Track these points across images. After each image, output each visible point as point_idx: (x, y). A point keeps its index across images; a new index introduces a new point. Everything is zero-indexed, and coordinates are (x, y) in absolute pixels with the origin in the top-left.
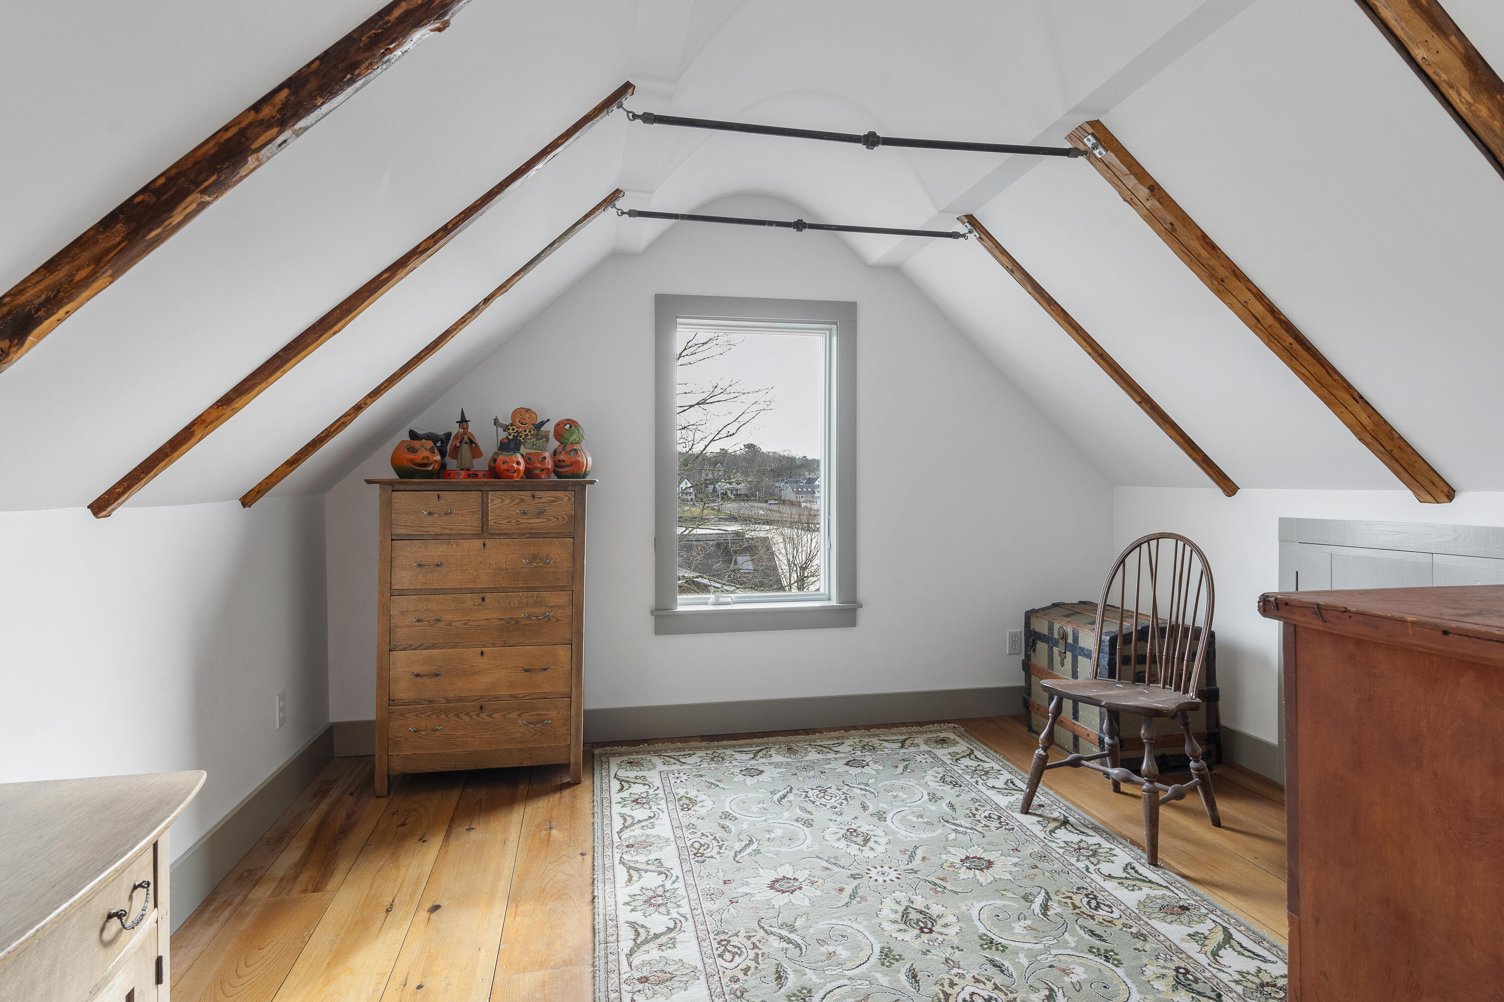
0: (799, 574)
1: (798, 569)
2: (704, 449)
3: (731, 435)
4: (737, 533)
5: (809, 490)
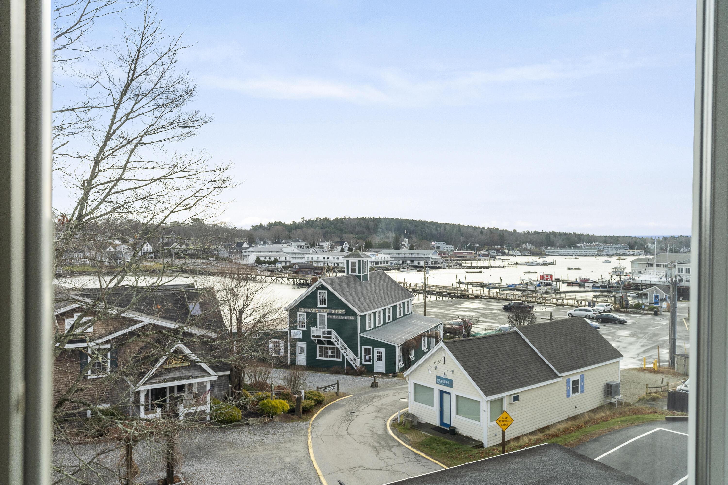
0: (238, 316)
1: (238, 312)
2: (164, 220)
3: (189, 208)
4: (188, 286)
5: (239, 250)
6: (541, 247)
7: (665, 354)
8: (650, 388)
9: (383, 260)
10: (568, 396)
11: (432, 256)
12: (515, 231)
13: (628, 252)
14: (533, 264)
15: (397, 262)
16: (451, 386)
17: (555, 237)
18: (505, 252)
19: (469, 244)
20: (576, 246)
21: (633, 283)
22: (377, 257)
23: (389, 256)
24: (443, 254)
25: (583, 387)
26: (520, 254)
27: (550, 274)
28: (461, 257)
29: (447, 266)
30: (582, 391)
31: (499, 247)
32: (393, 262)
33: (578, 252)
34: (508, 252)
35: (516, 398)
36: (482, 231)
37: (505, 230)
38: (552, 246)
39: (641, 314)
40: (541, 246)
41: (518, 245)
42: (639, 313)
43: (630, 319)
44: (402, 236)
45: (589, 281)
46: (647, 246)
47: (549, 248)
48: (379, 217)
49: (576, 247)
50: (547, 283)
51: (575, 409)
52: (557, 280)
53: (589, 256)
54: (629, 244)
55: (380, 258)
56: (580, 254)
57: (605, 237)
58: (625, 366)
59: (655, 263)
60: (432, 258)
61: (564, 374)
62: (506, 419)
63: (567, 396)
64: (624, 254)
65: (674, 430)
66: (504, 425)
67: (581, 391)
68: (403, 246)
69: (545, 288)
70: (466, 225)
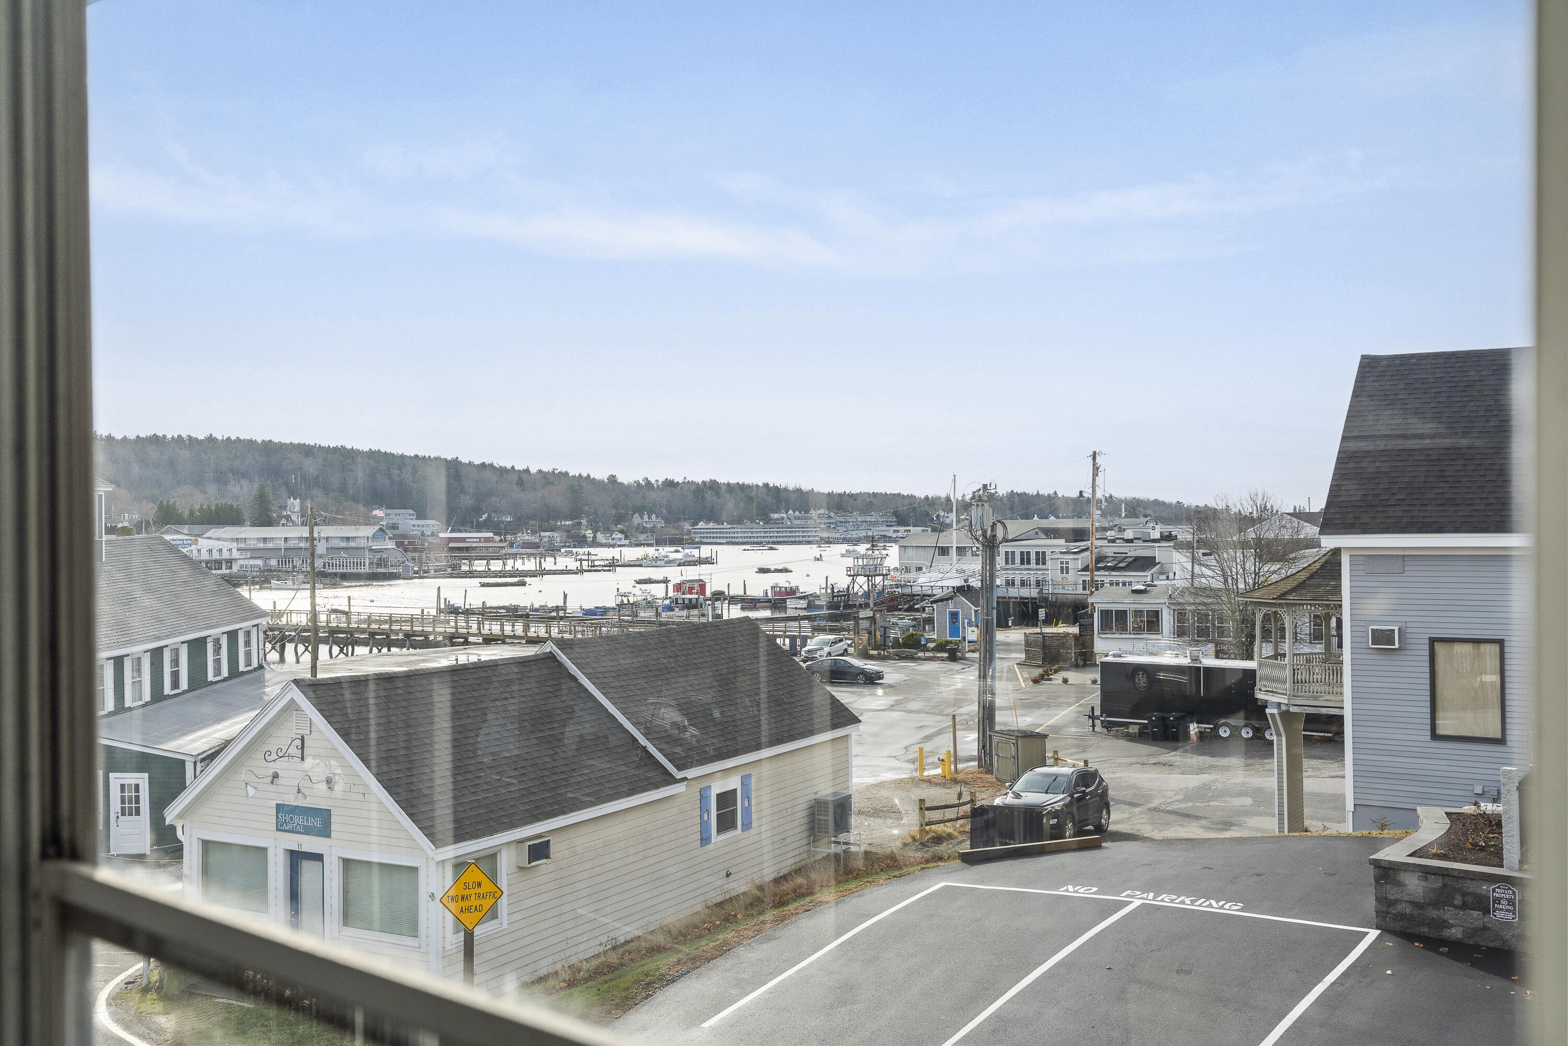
6: (681, 523)
7: (969, 742)
8: (928, 809)
9: (216, 556)
10: (705, 840)
11: (371, 543)
12: (612, 479)
13: (895, 531)
14: (659, 563)
15: (259, 562)
16: (325, 831)
17: (718, 495)
18: (585, 536)
19: (485, 516)
20: (771, 520)
21: (903, 595)
22: (193, 547)
23: (234, 545)
24: (406, 542)
25: (747, 811)
26: (627, 542)
27: (701, 580)
28: (459, 549)
29: (416, 572)
30: (747, 826)
31: (567, 523)
32: (246, 562)
33: (774, 533)
34: (595, 537)
35: (539, 851)
36: (522, 478)
37: (585, 475)
38: (709, 519)
39: (919, 659)
40: (679, 520)
41: (619, 519)
42: (912, 658)
43: (892, 672)
44: (284, 492)
45: (798, 595)
46: (938, 516)
47: (701, 525)
48: (207, 434)
49: (768, 521)
50: (690, 600)
51: (724, 881)
52: (718, 596)
53: (800, 543)
54: (896, 514)
55: (204, 551)
56: (778, 539)
57: (840, 495)
58: (874, 776)
59: (955, 545)
60: (371, 550)
61: (691, 773)
62: (477, 890)
63: (702, 839)
64: (885, 536)
65: (982, 883)
66: (468, 909)
67: (743, 825)
68: (283, 521)
69: (685, 613)
70: (477, 462)
